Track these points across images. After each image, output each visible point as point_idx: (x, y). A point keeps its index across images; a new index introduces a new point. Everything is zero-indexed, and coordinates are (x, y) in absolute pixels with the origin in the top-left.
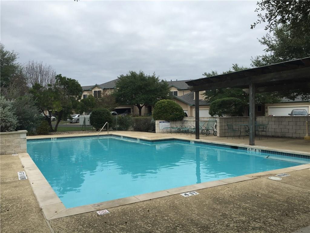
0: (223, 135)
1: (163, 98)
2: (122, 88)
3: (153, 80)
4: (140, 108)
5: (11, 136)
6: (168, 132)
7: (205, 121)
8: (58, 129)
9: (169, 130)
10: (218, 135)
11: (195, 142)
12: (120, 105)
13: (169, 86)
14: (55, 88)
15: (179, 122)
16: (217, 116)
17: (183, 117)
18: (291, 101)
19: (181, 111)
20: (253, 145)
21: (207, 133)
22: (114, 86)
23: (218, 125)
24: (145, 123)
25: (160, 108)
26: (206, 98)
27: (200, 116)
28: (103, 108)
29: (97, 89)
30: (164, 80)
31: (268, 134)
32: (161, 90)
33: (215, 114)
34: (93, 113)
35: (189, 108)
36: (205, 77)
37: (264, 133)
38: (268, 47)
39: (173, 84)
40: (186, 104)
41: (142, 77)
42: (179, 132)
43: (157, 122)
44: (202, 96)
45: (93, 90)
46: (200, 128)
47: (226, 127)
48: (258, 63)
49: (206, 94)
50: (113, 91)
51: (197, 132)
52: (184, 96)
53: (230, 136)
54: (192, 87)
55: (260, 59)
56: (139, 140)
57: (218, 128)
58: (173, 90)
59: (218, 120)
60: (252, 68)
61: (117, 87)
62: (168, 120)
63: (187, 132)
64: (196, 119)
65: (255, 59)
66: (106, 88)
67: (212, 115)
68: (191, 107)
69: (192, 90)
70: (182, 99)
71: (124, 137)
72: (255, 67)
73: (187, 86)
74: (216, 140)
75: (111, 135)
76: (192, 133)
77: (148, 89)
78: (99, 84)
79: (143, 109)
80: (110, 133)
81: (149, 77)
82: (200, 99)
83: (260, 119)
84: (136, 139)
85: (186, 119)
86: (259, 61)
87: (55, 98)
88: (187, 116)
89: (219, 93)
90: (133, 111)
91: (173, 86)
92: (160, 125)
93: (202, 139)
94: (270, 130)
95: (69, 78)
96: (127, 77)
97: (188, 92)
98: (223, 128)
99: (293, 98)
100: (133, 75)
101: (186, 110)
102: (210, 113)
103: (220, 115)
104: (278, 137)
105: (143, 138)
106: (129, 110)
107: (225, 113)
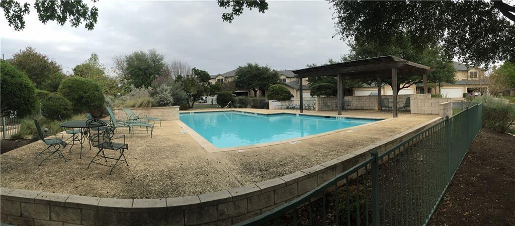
0: (321, 110)
1: (274, 84)
2: (240, 77)
3: (266, 70)
4: (255, 92)
5: (170, 109)
6: (279, 109)
7: (307, 100)
8: (194, 107)
9: (280, 107)
10: (317, 109)
11: (300, 115)
12: (239, 89)
13: (279, 75)
14: (192, 78)
15: (288, 101)
16: (316, 96)
17: (291, 97)
18: (369, 86)
19: (289, 93)
20: (341, 114)
21: (308, 109)
22: (234, 74)
23: (317, 102)
24: (261, 102)
25: (273, 91)
26: (309, 84)
27: (303, 97)
28: (226, 92)
29: (220, 77)
30: (275, 70)
31: (352, 108)
32: (272, 78)
33: (314, 95)
34: (219, 95)
35: (295, 91)
36: (308, 67)
37: (349, 107)
38: (351, 49)
39: (282, 73)
40: (293, 88)
41: (257, 68)
42: (288, 108)
43: (270, 101)
44: (305, 82)
45: (217, 79)
46: (303, 105)
47: (323, 104)
48: (345, 59)
49: (308, 81)
50: (233, 78)
51: (301, 108)
52: (291, 82)
53: (325, 111)
54: (297, 75)
55: (347, 56)
56: (256, 114)
57: (317, 105)
58: (282, 77)
59: (316, 99)
60: (340, 62)
61: (236, 75)
62: (279, 100)
63: (293, 108)
64: (300, 98)
65: (343, 56)
66: (227, 76)
67: (312, 96)
68: (297, 91)
69: (297, 77)
70: (289, 84)
71: (244, 112)
72: (343, 62)
73: (293, 75)
74: (315, 113)
75: (234, 111)
76: (297, 109)
77: (262, 77)
78: (221, 73)
79: (258, 92)
80: (233, 109)
81: (263, 68)
82: (303, 84)
83: (347, 98)
84: (254, 113)
85: (292, 99)
86: (346, 58)
87: (192, 85)
88: (293, 97)
89: (318, 80)
90: (250, 94)
91: (282, 75)
92: (273, 104)
93: (305, 112)
94: (354, 105)
95: (201, 70)
96: (245, 68)
97: (295, 79)
98: (321, 104)
99: (370, 84)
100: (250, 66)
101: (293, 92)
102: (311, 95)
103: (318, 96)
104: (359, 110)
105: (260, 113)
106: (247, 93)
107: (322, 94)
